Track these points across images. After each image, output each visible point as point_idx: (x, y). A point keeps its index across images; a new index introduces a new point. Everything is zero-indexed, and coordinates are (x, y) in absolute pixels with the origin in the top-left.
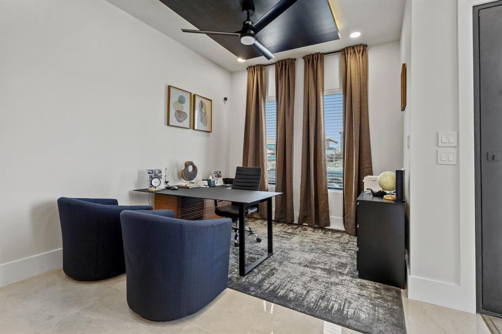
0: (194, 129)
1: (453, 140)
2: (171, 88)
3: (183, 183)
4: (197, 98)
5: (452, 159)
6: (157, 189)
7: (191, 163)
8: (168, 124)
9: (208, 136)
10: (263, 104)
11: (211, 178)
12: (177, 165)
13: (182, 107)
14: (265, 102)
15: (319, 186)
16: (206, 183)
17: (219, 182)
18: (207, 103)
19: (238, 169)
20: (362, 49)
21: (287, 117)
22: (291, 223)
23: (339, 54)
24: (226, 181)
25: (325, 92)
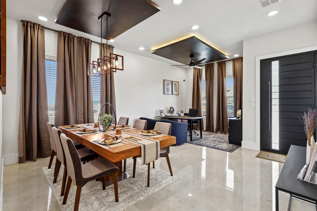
0: (172, 94)
1: (254, 100)
2: (165, 81)
3: (169, 114)
4: (173, 82)
5: (254, 105)
6: (163, 116)
7: (172, 108)
8: (164, 94)
9: (178, 96)
10: (200, 82)
11: (179, 113)
12: (167, 108)
13: (168, 87)
14: (201, 81)
15: (224, 116)
16: (178, 115)
17: (182, 115)
18: (177, 83)
19: (190, 109)
20: (241, 59)
21: (210, 88)
22: (212, 131)
23: (232, 61)
24: (185, 114)
25: (226, 77)
